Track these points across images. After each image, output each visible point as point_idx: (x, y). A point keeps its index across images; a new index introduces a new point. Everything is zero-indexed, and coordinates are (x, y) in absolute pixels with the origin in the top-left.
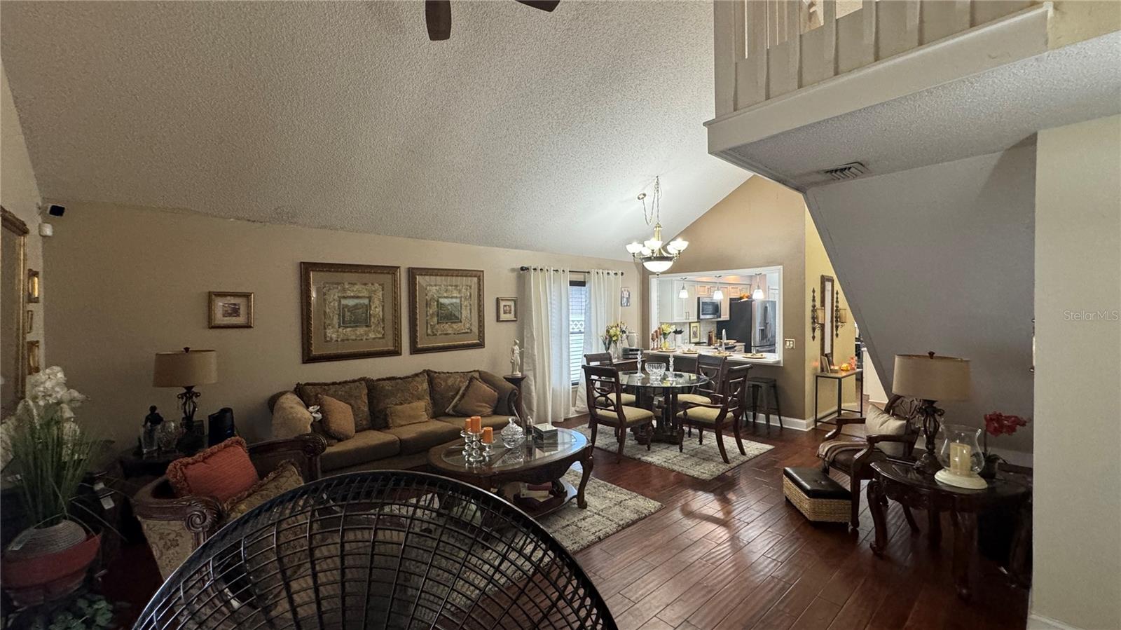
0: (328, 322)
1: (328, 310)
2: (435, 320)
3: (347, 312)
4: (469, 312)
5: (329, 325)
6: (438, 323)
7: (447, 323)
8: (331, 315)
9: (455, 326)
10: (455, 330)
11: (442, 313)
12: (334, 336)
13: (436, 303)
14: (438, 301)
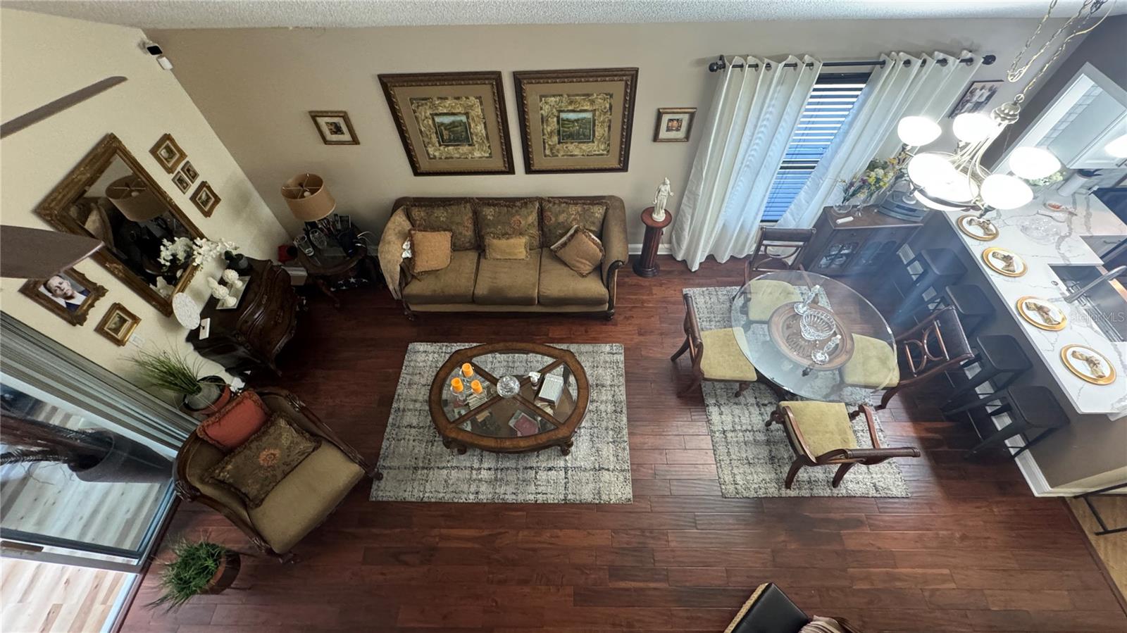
0: (426, 140)
1: (423, 129)
2: (555, 139)
3: (444, 130)
4: (607, 129)
5: (429, 143)
6: (559, 143)
7: (572, 143)
8: (428, 133)
9: (584, 147)
10: (584, 151)
11: (564, 131)
12: (437, 154)
13: (555, 119)
14: (558, 117)
